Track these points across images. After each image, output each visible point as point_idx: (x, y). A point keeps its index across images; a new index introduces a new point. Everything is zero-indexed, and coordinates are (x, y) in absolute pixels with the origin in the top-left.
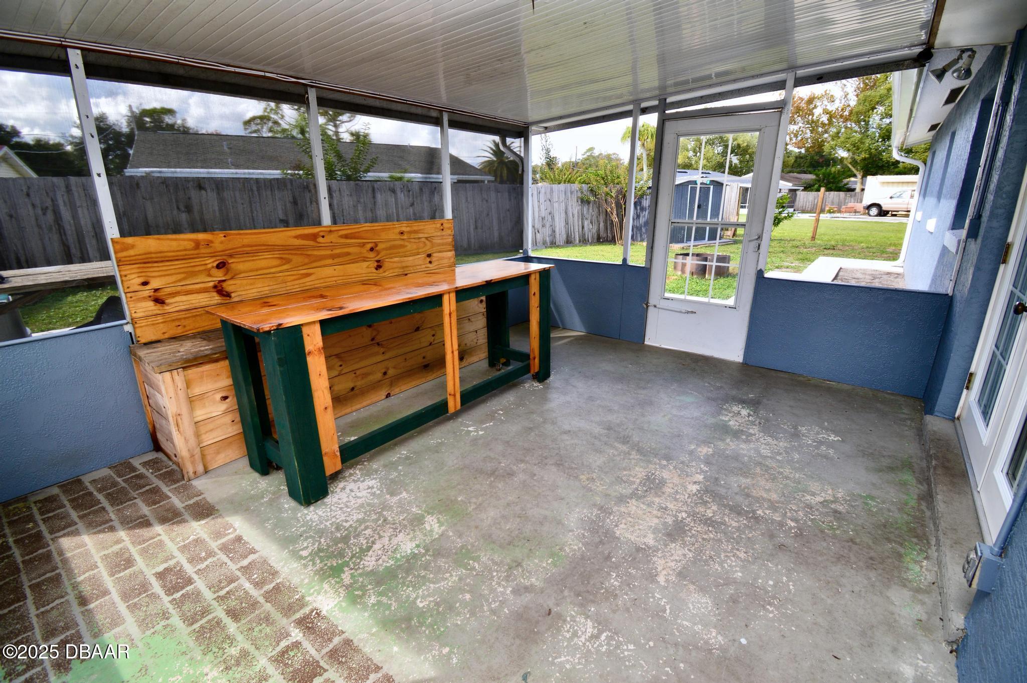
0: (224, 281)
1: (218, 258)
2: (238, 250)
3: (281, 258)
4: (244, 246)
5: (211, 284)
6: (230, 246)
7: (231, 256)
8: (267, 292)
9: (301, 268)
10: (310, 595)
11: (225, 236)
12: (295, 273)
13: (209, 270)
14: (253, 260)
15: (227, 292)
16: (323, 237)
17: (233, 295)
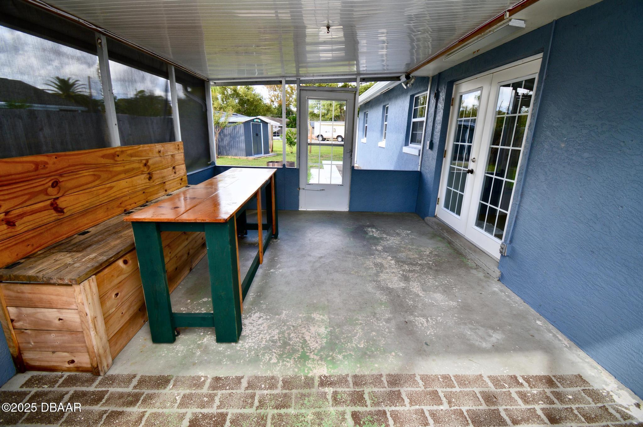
0: (57, 198)
1: (53, 178)
2: (66, 169)
3: (94, 175)
4: (69, 166)
5: (49, 202)
6: (60, 166)
7: (61, 175)
8: (88, 205)
9: (107, 182)
10: (309, 373)
11: (56, 158)
12: (103, 187)
13: (46, 190)
14: (77, 178)
15: (61, 208)
16: (118, 156)
17: (65, 211)
